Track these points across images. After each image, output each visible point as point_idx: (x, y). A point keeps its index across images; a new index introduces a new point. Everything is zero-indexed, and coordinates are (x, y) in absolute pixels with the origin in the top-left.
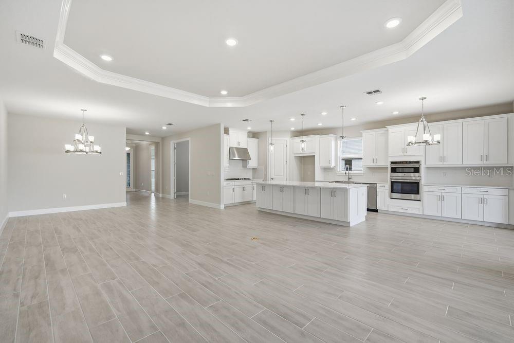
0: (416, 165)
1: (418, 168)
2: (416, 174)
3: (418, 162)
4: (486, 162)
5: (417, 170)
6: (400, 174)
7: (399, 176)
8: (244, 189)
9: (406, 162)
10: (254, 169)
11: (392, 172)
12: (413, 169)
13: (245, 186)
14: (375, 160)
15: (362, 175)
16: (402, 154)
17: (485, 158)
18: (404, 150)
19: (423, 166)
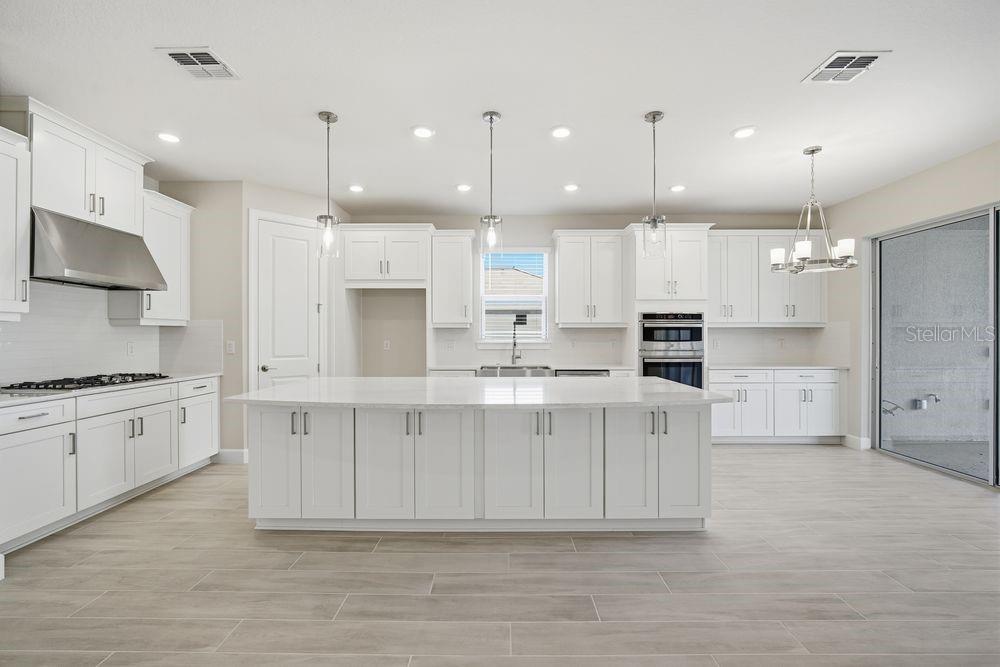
0: (694, 324)
1: (700, 330)
2: (694, 343)
3: (699, 317)
4: (792, 320)
5: (696, 335)
6: (662, 345)
7: (660, 350)
8: (136, 428)
9: (676, 316)
10: (166, 330)
11: (645, 339)
12: (689, 332)
13: (139, 413)
14: (591, 310)
15: (547, 347)
16: (666, 296)
17: (792, 310)
18: (671, 285)
19: (706, 325)
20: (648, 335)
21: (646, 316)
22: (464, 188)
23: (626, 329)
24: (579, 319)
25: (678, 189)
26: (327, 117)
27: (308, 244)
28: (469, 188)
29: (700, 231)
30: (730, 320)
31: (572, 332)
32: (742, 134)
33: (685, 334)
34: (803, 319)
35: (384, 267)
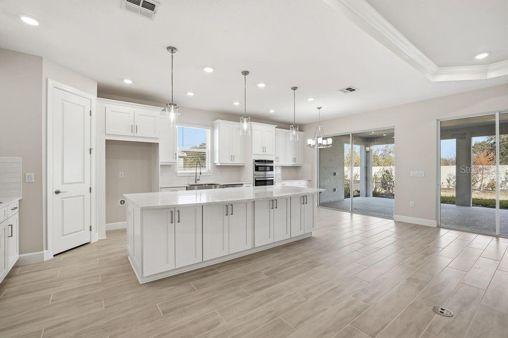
0: (271, 164)
1: (273, 167)
2: (271, 172)
3: (272, 162)
4: (295, 163)
5: (272, 169)
6: (261, 173)
7: (260, 175)
11: (256, 171)
12: (270, 167)
14: (232, 158)
15: (210, 174)
16: (262, 153)
17: (294, 160)
18: (264, 149)
19: (274, 165)
20: (257, 169)
21: (256, 161)
22: (190, 94)
23: (244, 166)
24: (227, 161)
25: (272, 111)
26: (172, 49)
27: (84, 108)
28: (193, 94)
29: (272, 128)
30: (278, 163)
31: (222, 167)
32: (310, 100)
33: (268, 168)
34: (297, 163)
35: (134, 129)
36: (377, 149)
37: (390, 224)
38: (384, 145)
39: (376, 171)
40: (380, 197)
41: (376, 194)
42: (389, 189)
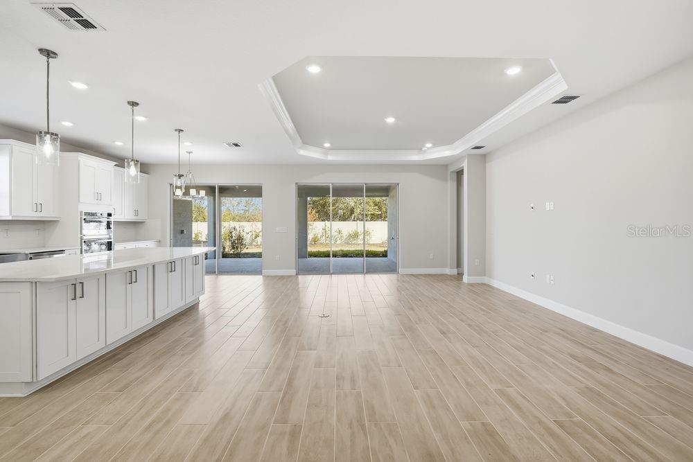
4: (137, 218)
14: (38, 207)
16: (95, 202)
17: (137, 213)
18: (98, 196)
19: (112, 220)
26: (48, 54)
29: (110, 166)
34: (140, 218)
36: (229, 203)
37: (258, 279)
38: (239, 198)
39: (226, 226)
40: (229, 257)
41: (225, 256)
42: (237, 248)
